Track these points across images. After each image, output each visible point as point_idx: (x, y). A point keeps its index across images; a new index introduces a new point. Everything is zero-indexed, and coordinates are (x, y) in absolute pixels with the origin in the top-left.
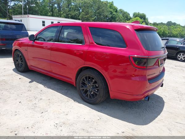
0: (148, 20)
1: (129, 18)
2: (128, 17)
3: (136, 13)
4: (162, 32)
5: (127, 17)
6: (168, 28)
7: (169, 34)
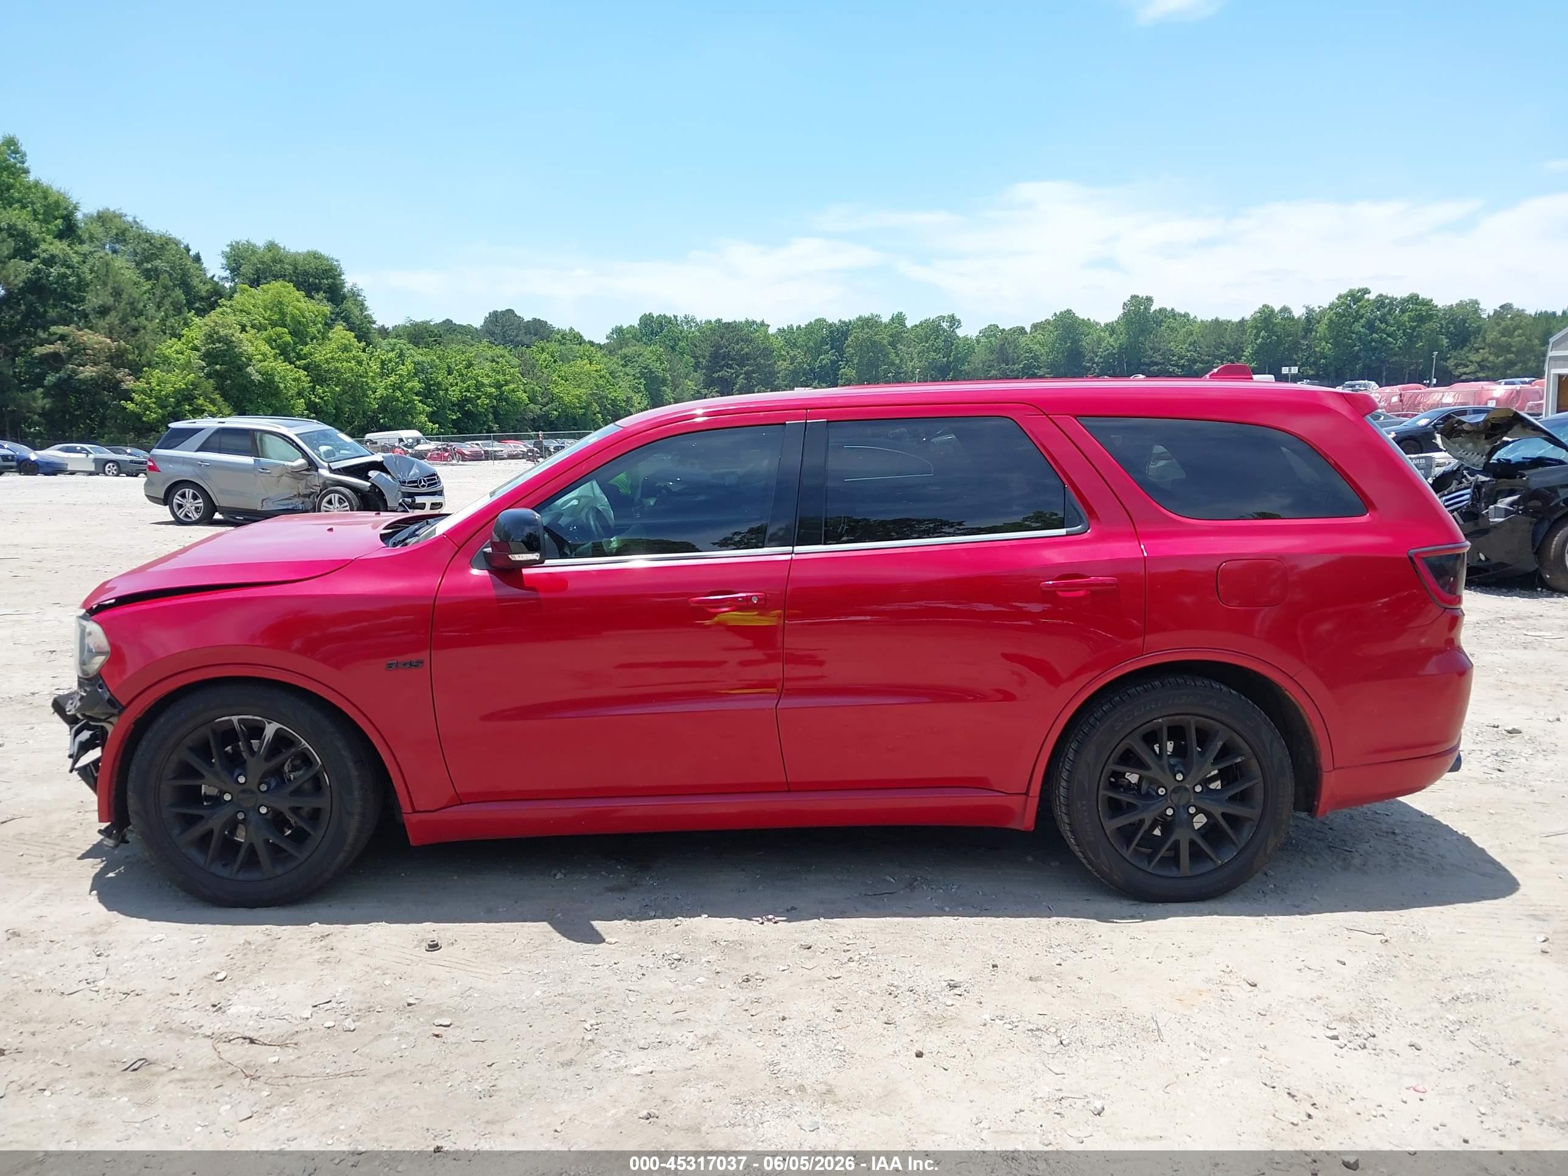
0: (362, 307)
1: (204, 289)
2: (195, 282)
3: (251, 249)
4: (489, 396)
5: (185, 284)
6: (515, 361)
7: (536, 408)
